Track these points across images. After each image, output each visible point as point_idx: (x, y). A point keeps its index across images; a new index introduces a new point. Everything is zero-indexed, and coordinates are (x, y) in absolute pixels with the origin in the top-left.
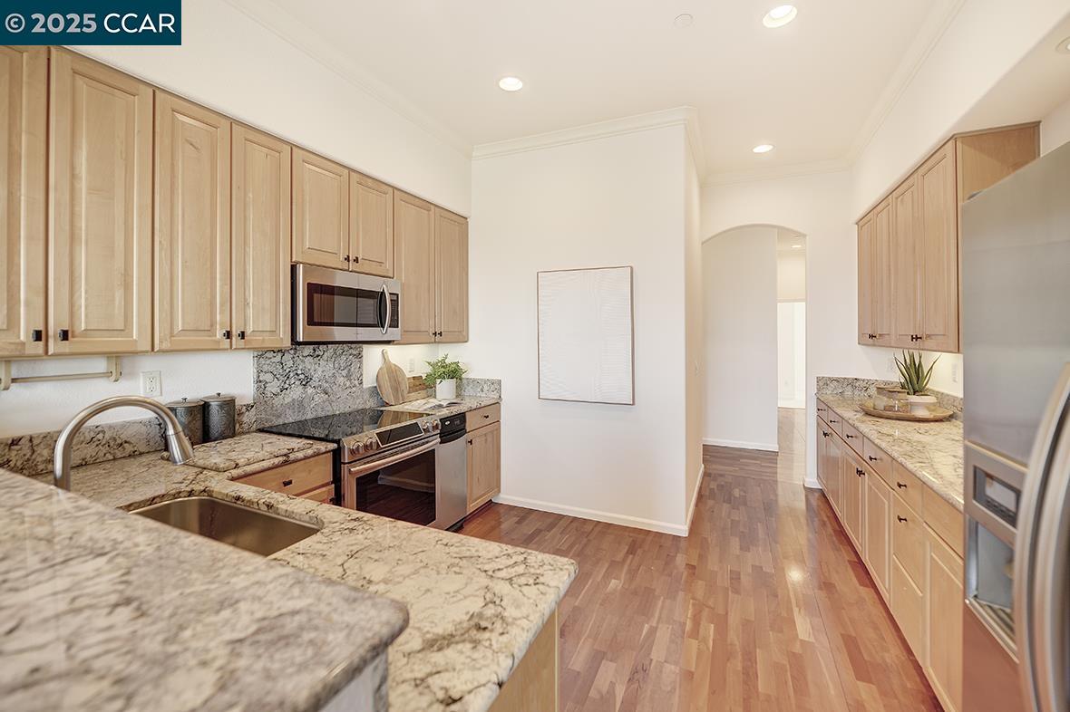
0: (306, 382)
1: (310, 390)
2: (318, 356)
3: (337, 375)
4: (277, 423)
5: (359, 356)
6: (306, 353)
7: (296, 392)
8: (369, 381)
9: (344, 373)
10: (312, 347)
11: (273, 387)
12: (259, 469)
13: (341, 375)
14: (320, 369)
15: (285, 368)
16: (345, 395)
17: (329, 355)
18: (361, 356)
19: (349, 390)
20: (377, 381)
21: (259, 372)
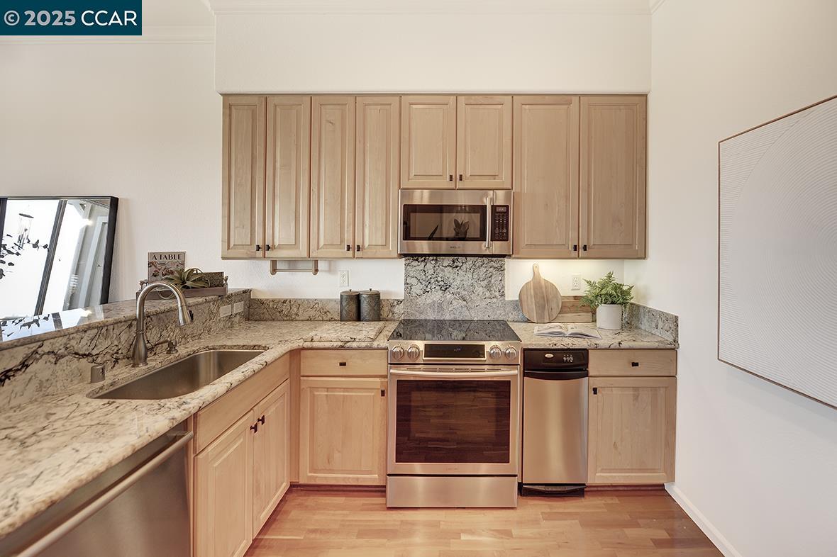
0: (445, 288)
1: (449, 296)
2: (457, 267)
3: (475, 284)
4: (419, 318)
5: (501, 269)
6: (446, 263)
7: (436, 295)
8: (512, 294)
9: (483, 283)
10: (451, 258)
11: (417, 289)
12: (321, 347)
13: (479, 286)
14: (459, 278)
15: (427, 275)
16: (484, 304)
17: (468, 267)
18: (502, 269)
19: (489, 300)
20: (520, 296)
21: (407, 276)
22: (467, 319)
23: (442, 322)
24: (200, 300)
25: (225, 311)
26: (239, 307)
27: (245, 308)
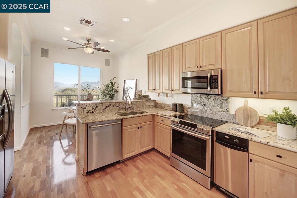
0: (204, 105)
1: (205, 108)
2: (208, 98)
3: (216, 106)
4: (195, 114)
6: (204, 97)
7: (201, 108)
8: (232, 112)
9: (219, 105)
10: (206, 95)
13: (217, 106)
14: (209, 103)
15: (198, 100)
16: (219, 114)
17: (213, 98)
18: (227, 100)
19: (222, 112)
20: (235, 113)
21: (192, 100)
22: (212, 118)
23: (203, 117)
24: (141, 100)
25: (148, 104)
26: (152, 104)
27: (154, 104)
